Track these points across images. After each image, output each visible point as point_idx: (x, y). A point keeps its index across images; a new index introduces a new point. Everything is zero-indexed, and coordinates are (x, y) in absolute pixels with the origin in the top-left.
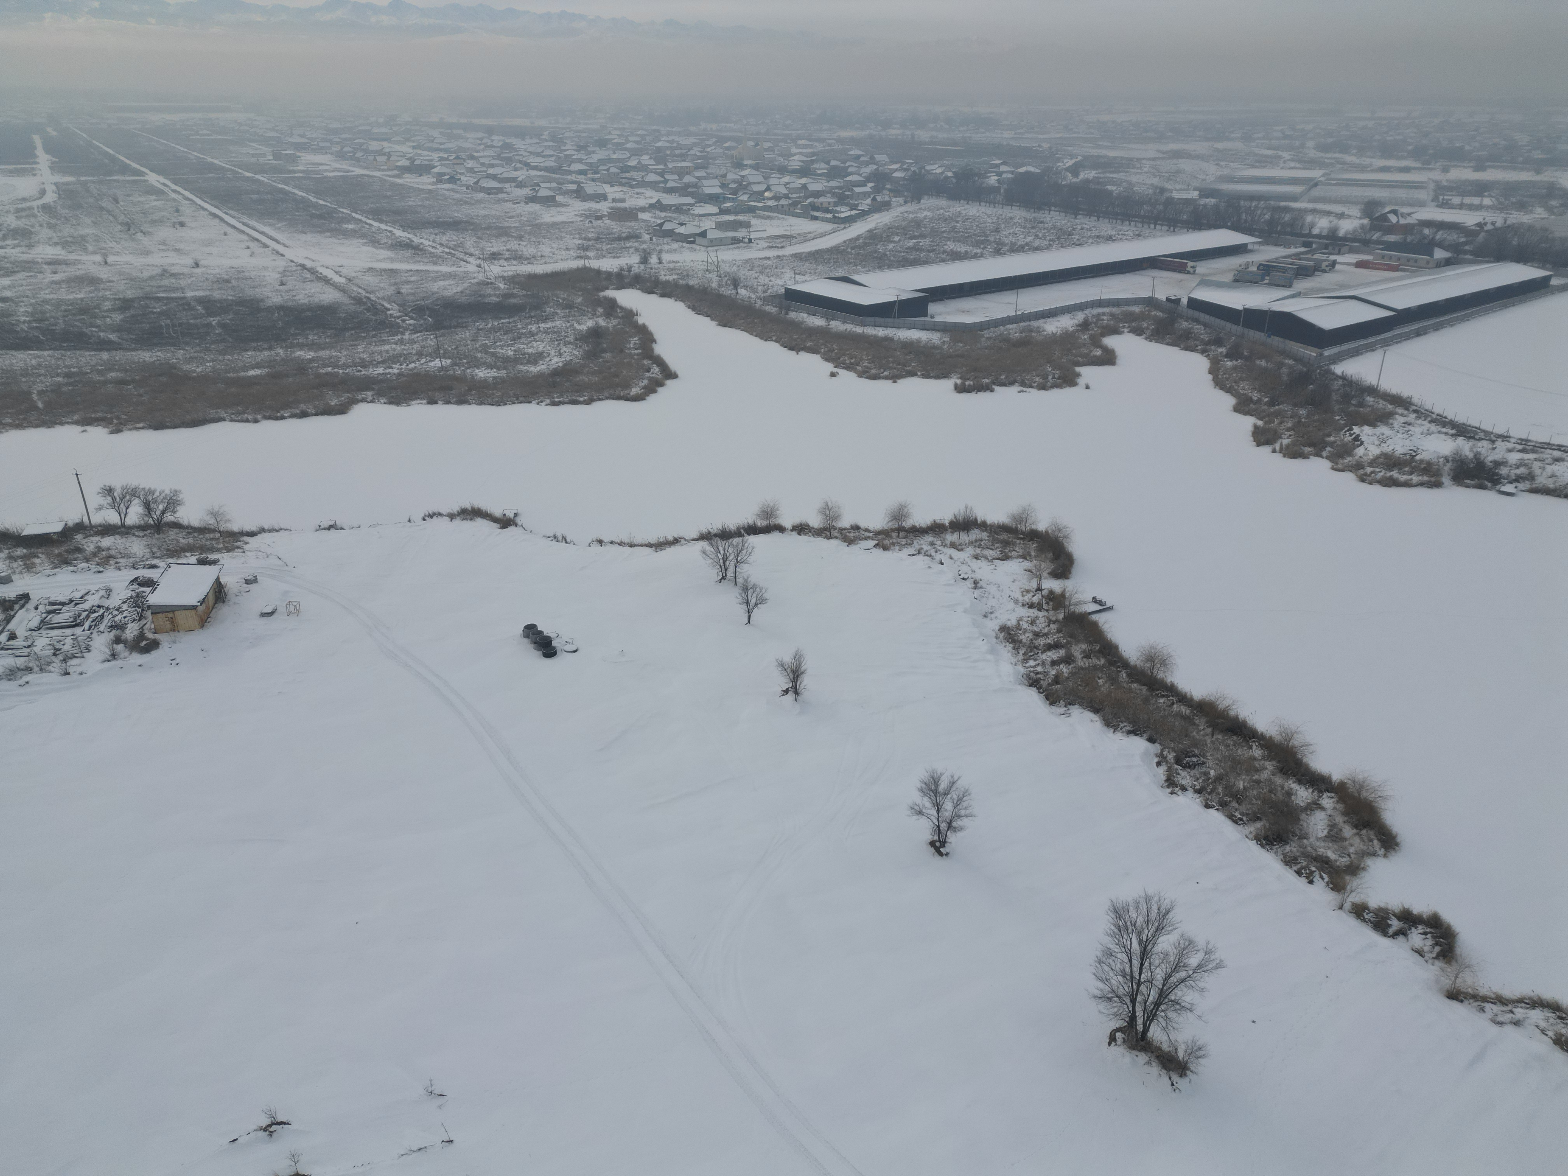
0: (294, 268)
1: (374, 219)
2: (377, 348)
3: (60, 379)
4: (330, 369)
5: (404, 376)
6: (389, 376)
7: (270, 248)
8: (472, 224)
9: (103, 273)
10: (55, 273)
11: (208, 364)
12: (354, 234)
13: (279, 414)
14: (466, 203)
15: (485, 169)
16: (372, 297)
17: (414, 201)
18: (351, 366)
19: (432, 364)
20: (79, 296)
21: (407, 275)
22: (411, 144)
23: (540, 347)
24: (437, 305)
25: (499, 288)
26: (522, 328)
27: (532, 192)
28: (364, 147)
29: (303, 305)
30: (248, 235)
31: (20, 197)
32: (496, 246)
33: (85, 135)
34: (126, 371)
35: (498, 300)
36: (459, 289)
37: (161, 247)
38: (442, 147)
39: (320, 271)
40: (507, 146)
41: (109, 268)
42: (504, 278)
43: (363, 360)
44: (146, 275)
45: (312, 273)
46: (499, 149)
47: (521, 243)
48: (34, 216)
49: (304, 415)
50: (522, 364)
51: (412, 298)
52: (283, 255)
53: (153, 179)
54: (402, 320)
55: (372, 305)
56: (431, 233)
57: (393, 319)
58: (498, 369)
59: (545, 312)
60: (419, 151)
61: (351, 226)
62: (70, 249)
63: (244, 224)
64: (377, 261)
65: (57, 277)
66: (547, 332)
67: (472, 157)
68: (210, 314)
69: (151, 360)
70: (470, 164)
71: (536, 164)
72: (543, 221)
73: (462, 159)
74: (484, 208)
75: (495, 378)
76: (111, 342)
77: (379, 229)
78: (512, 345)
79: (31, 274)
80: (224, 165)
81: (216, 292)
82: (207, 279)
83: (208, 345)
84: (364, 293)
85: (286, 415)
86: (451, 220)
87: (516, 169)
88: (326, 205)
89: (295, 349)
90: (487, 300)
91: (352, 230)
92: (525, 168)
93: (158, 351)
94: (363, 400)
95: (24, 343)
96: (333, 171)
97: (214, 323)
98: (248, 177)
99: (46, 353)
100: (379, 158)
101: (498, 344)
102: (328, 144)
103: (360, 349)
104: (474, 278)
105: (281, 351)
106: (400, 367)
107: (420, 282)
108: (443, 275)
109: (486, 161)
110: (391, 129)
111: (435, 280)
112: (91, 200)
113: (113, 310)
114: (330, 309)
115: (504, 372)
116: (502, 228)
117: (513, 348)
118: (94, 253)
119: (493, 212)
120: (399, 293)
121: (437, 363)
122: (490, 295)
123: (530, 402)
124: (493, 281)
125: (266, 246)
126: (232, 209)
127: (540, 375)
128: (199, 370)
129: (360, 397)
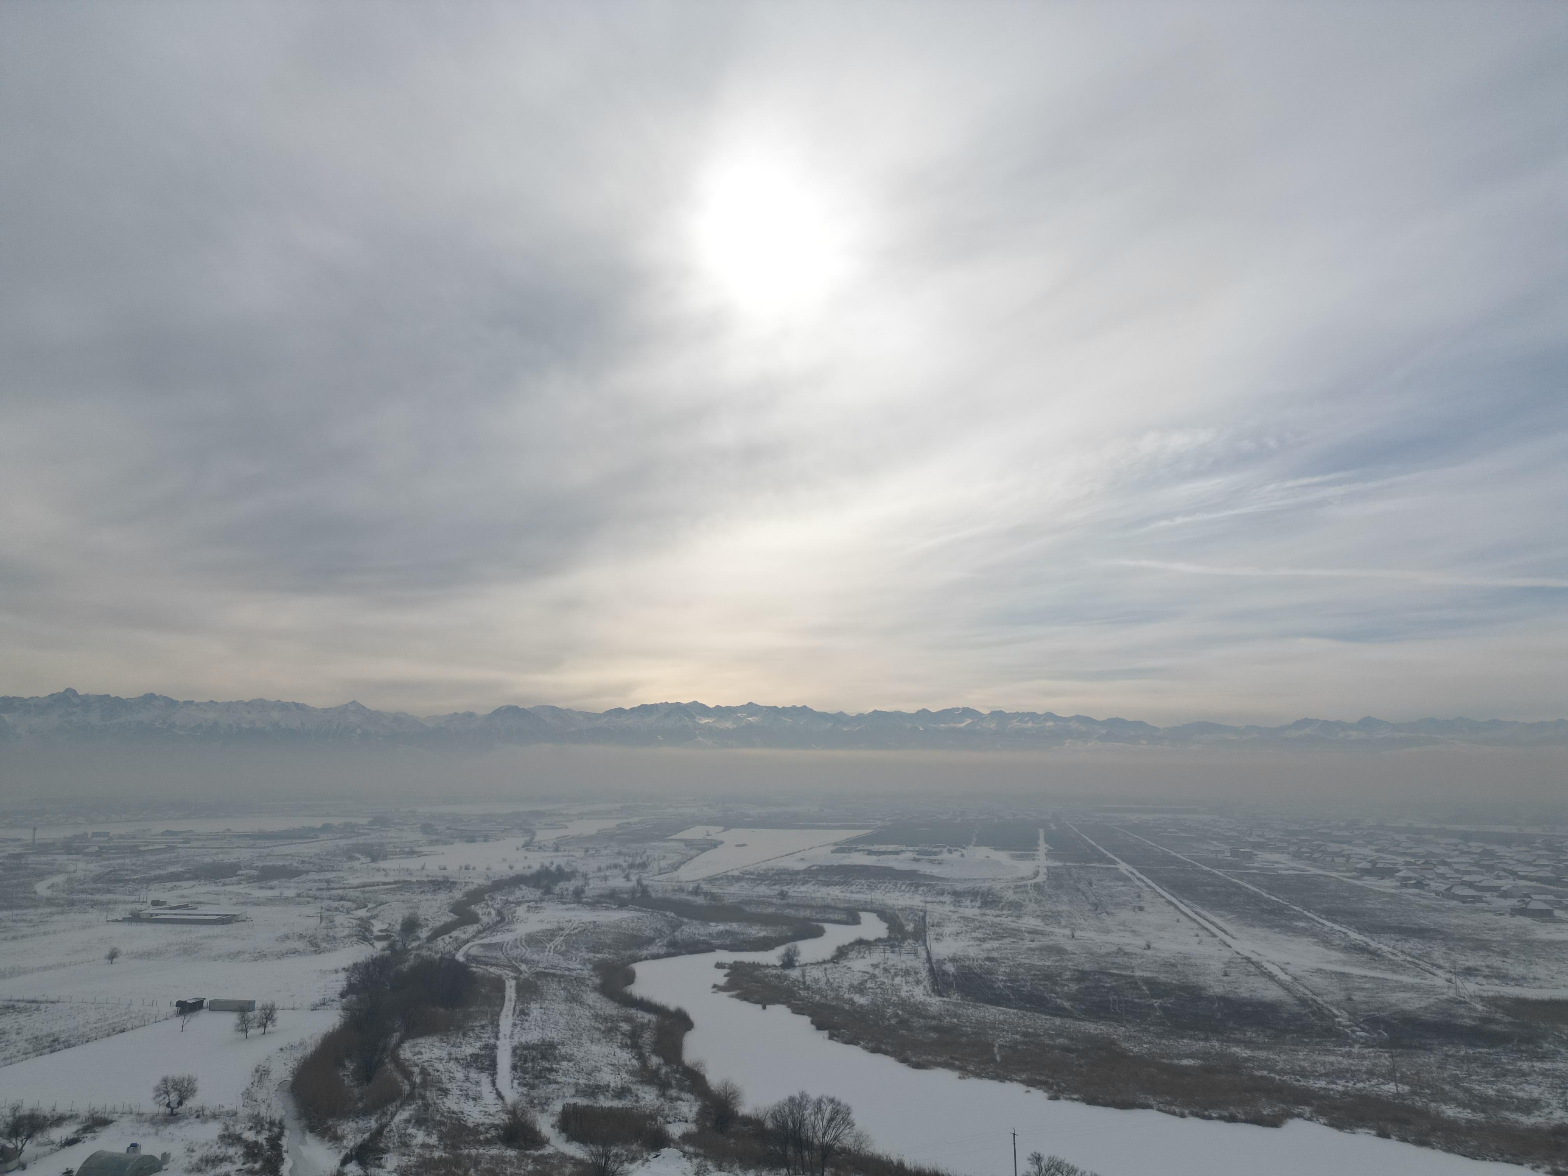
0: (1239, 960)
1: (1328, 920)
2: (1320, 1058)
3: (1018, 1037)
4: (1265, 1073)
5: (1350, 1096)
6: (1332, 1093)
7: (1218, 938)
8: (1440, 933)
9: (1069, 946)
10: (1033, 941)
11: (1145, 1046)
12: (1304, 932)
13: (1206, 1113)
14: (1435, 910)
15: (1460, 876)
16: (1319, 1000)
17: (1373, 904)
18: (1289, 1073)
19: (1385, 1087)
20: (1047, 964)
21: (1360, 980)
22: (1374, 847)
23: (1533, 1091)
24: (1395, 1019)
25: (1475, 1010)
26: (1509, 1063)
27: (1520, 904)
28: (1323, 848)
29: (1244, 998)
30: (1198, 923)
31: (1020, 876)
32: (1472, 960)
33: (1076, 830)
34: (1072, 1039)
35: (1473, 1023)
36: (1423, 1004)
37: (1121, 928)
38: (1408, 851)
39: (1265, 966)
40: (1491, 854)
41: (1075, 941)
42: (1482, 999)
43: (1303, 1069)
44: (1103, 951)
45: (1257, 967)
46: (1477, 856)
47: (1505, 959)
48: (1027, 892)
49: (1232, 1119)
50: (1508, 1109)
51: (1364, 1007)
52: (1229, 946)
53: (1123, 867)
54: (1351, 1031)
55: (1318, 1008)
56: (1391, 939)
57: (1341, 1028)
58: (1474, 1110)
59: (1541, 1048)
60: (1381, 855)
61: (1302, 924)
62: (1048, 922)
63: (1196, 913)
64: (1331, 962)
65: (1033, 945)
66: (1544, 1073)
67: (1444, 863)
68: (1154, 996)
69: (1096, 1032)
70: (1441, 869)
71: (1526, 874)
72: (1535, 937)
73: (1432, 864)
74: (1457, 917)
75: (1469, 1121)
76: (1065, 1009)
77: (1332, 929)
78: (1493, 1083)
79: (1015, 940)
80: (1185, 859)
81: (1162, 975)
82: (1156, 961)
83: (1148, 1027)
84: (1310, 995)
85: (1214, 1115)
86: (1416, 927)
87: (1499, 878)
88: (1278, 902)
89: (1232, 1045)
90: (1459, 1022)
91: (1302, 928)
92: (1511, 877)
93: (1103, 1024)
94: (1300, 1116)
95: (997, 1000)
96: (1288, 870)
97: (1156, 1005)
98: (1206, 871)
99: (1012, 1011)
100: (1337, 860)
101: (1474, 1078)
102: (1285, 844)
103: (1301, 1055)
104: (1443, 994)
105: (1217, 1044)
106: (1346, 1084)
107: (1375, 991)
108: (1404, 987)
109: (1462, 868)
110: (1352, 833)
111: (1393, 990)
112: (1071, 882)
113: (1070, 980)
114: (1272, 1007)
115: (1483, 1115)
116: (1478, 940)
117: (1494, 1087)
118: (1065, 927)
119: (1469, 923)
120: (1350, 999)
121: (1391, 1088)
122: (1462, 1016)
123: (1521, 1164)
124: (1467, 1000)
125: (1214, 936)
126: (1187, 898)
127: (1535, 1130)
128: (1136, 1050)
129: (1296, 1111)
